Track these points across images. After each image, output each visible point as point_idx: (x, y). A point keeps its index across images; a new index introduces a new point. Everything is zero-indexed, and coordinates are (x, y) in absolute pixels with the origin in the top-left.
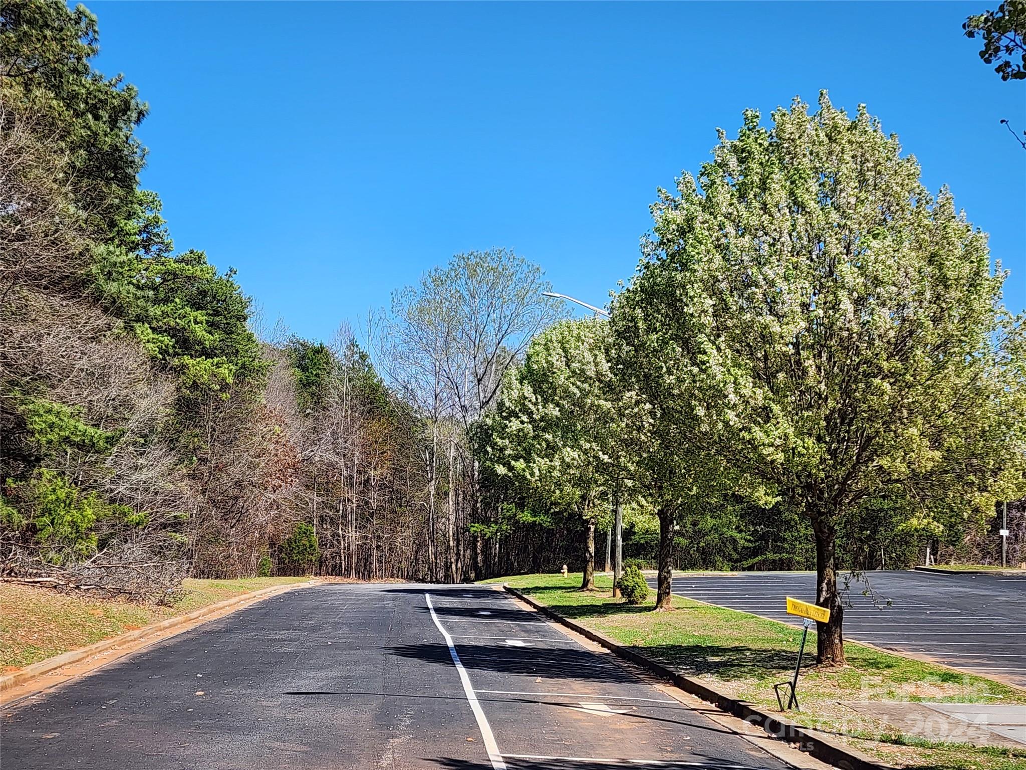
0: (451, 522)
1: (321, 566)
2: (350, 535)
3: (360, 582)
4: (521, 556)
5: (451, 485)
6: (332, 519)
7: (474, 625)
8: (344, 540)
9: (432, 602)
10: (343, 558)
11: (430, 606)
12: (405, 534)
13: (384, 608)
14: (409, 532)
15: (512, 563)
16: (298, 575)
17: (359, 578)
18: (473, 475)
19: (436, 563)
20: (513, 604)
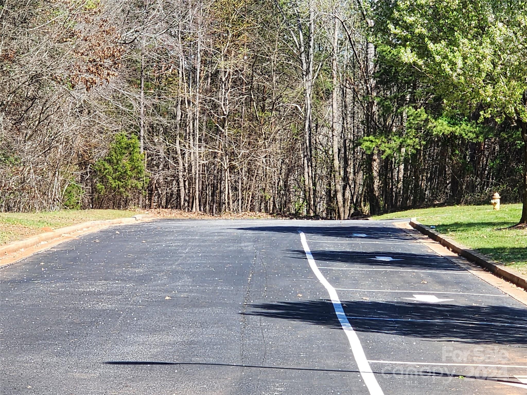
0: (335, 133)
1: (151, 195)
2: (192, 151)
3: (206, 217)
4: (436, 181)
5: (335, 80)
6: (166, 129)
7: (368, 275)
8: (183, 158)
9: (309, 244)
10: (182, 184)
11: (307, 249)
12: (270, 150)
13: (241, 252)
14: (275, 148)
15: (422, 190)
16: (119, 208)
17: (205, 211)
18: (367, 67)
19: (315, 191)
20: (424, 247)
